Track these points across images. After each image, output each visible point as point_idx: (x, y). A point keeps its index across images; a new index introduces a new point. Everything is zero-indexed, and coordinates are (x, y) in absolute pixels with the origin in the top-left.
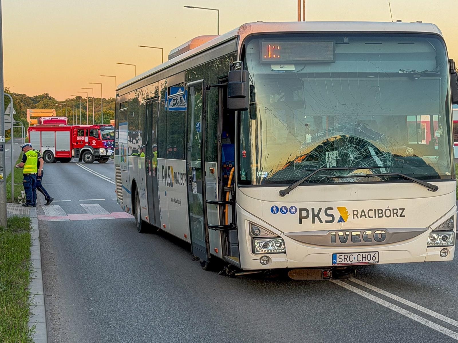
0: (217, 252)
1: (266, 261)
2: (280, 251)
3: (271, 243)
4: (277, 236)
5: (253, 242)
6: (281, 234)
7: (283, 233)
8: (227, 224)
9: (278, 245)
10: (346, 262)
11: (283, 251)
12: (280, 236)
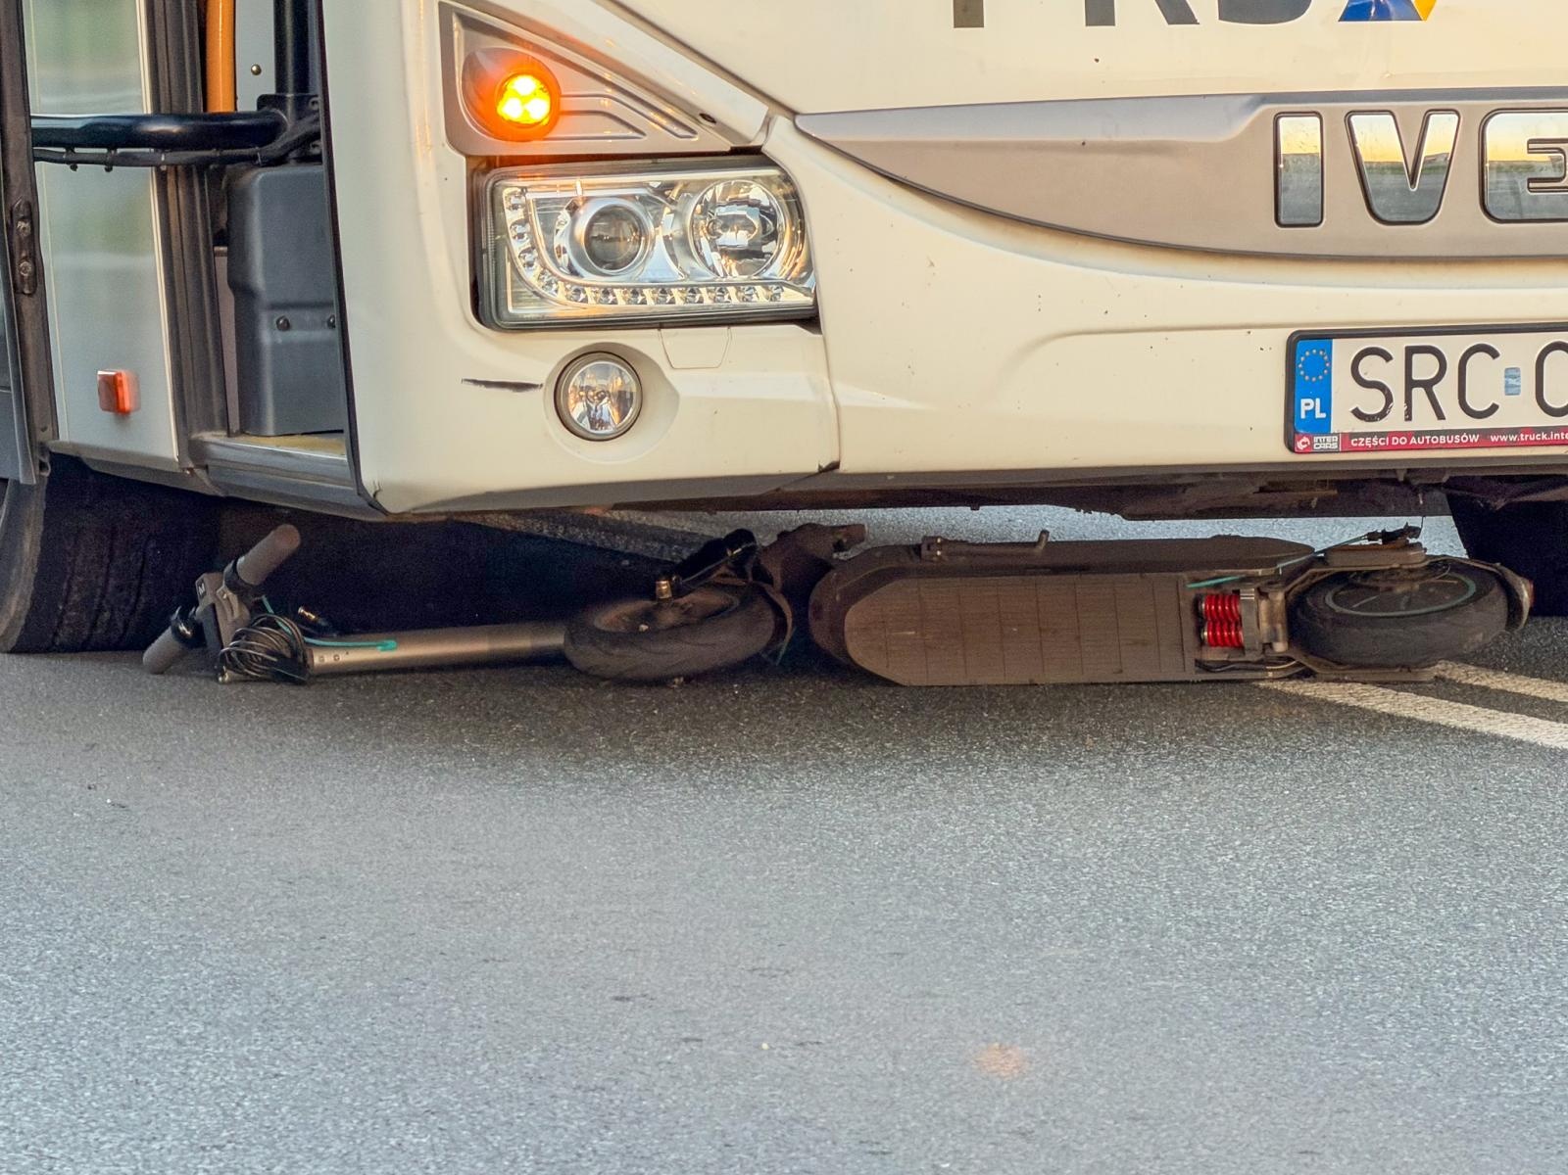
0: (128, 404)
1: (623, 400)
2: (760, 299)
3: (667, 215)
4: (725, 145)
5: (480, 209)
6: (767, 124)
7: (793, 113)
8: (220, 104)
9: (739, 238)
10: (1424, 419)
11: (792, 298)
12: (756, 151)
